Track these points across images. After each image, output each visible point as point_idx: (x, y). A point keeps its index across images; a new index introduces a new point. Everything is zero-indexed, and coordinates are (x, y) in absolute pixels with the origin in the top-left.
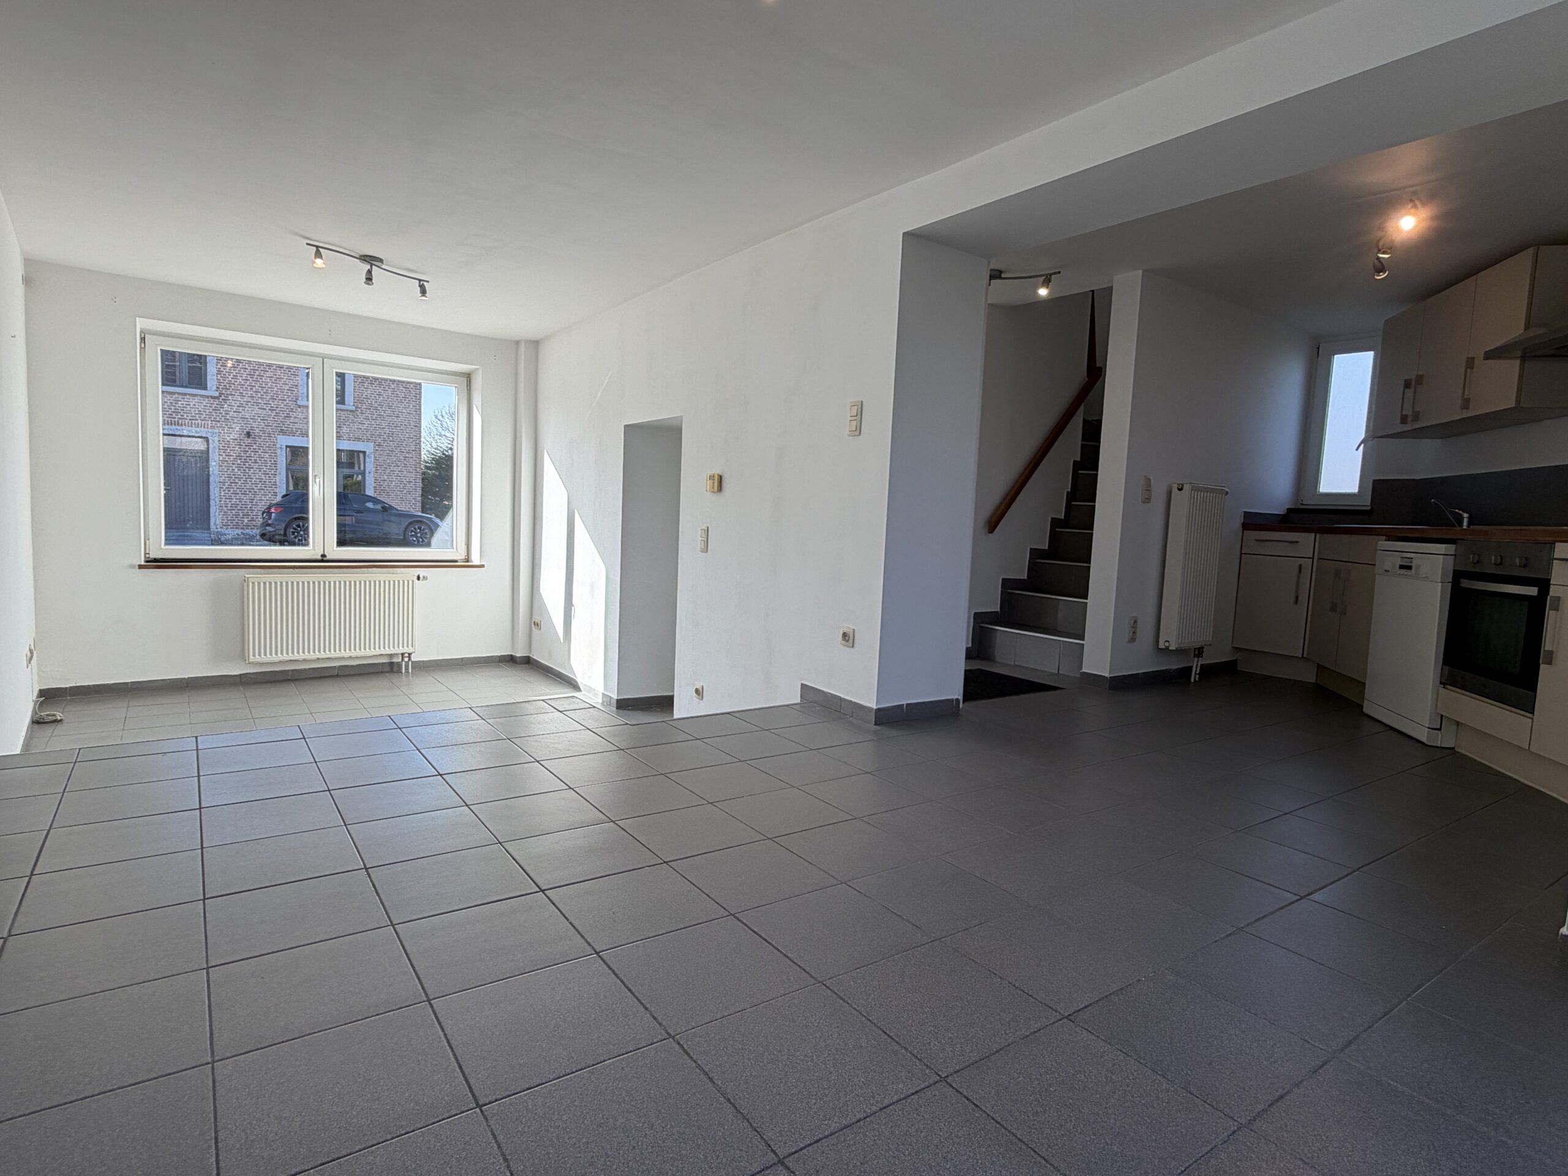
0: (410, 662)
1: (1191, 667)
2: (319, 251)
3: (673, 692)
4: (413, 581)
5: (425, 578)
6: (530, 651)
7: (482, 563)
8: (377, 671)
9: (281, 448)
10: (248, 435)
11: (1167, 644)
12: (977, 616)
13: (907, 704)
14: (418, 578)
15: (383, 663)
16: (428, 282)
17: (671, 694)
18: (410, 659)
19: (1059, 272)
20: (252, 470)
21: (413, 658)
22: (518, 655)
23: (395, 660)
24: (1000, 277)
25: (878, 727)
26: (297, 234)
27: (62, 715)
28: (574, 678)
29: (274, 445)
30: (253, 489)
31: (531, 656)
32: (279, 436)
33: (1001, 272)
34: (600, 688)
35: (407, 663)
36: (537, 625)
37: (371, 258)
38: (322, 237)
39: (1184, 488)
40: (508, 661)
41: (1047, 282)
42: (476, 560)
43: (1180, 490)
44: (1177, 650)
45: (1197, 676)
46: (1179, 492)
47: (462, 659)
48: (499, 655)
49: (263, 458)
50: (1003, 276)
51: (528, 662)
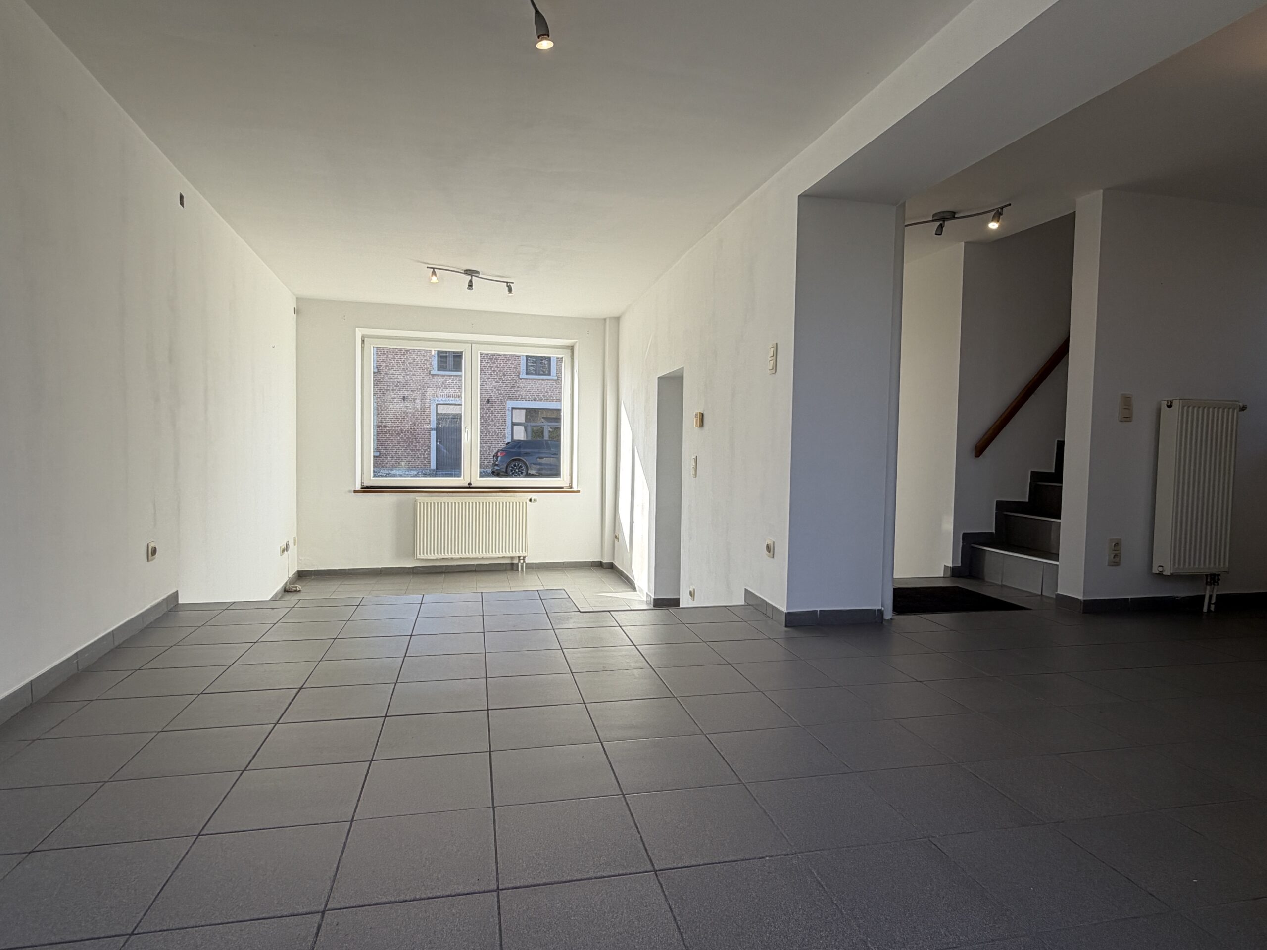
0: (524, 564)
1: (1204, 596)
2: (435, 272)
3: (679, 595)
4: (526, 503)
5: (535, 500)
6: (614, 558)
7: (578, 489)
8: (502, 569)
9: (508, 410)
10: (488, 401)
11: (1160, 569)
12: (966, 536)
13: (820, 611)
14: (530, 500)
15: (506, 563)
16: (513, 283)
17: (678, 597)
18: (524, 561)
19: (1010, 205)
20: (490, 426)
21: (527, 561)
22: (604, 561)
23: (516, 561)
24: (954, 218)
25: (786, 629)
26: (418, 262)
27: (300, 587)
28: (632, 579)
29: (504, 408)
30: (491, 440)
31: (614, 562)
32: (507, 401)
33: (954, 213)
34: (646, 590)
35: (522, 563)
36: (616, 537)
37: (471, 272)
38: (436, 262)
39: (1174, 404)
40: (597, 566)
41: (997, 216)
42: (575, 488)
43: (1170, 406)
44: (1172, 575)
45: (1213, 607)
46: (1166, 407)
47: (563, 562)
48: (591, 560)
49: (497, 417)
50: (956, 216)
51: (611, 567)
